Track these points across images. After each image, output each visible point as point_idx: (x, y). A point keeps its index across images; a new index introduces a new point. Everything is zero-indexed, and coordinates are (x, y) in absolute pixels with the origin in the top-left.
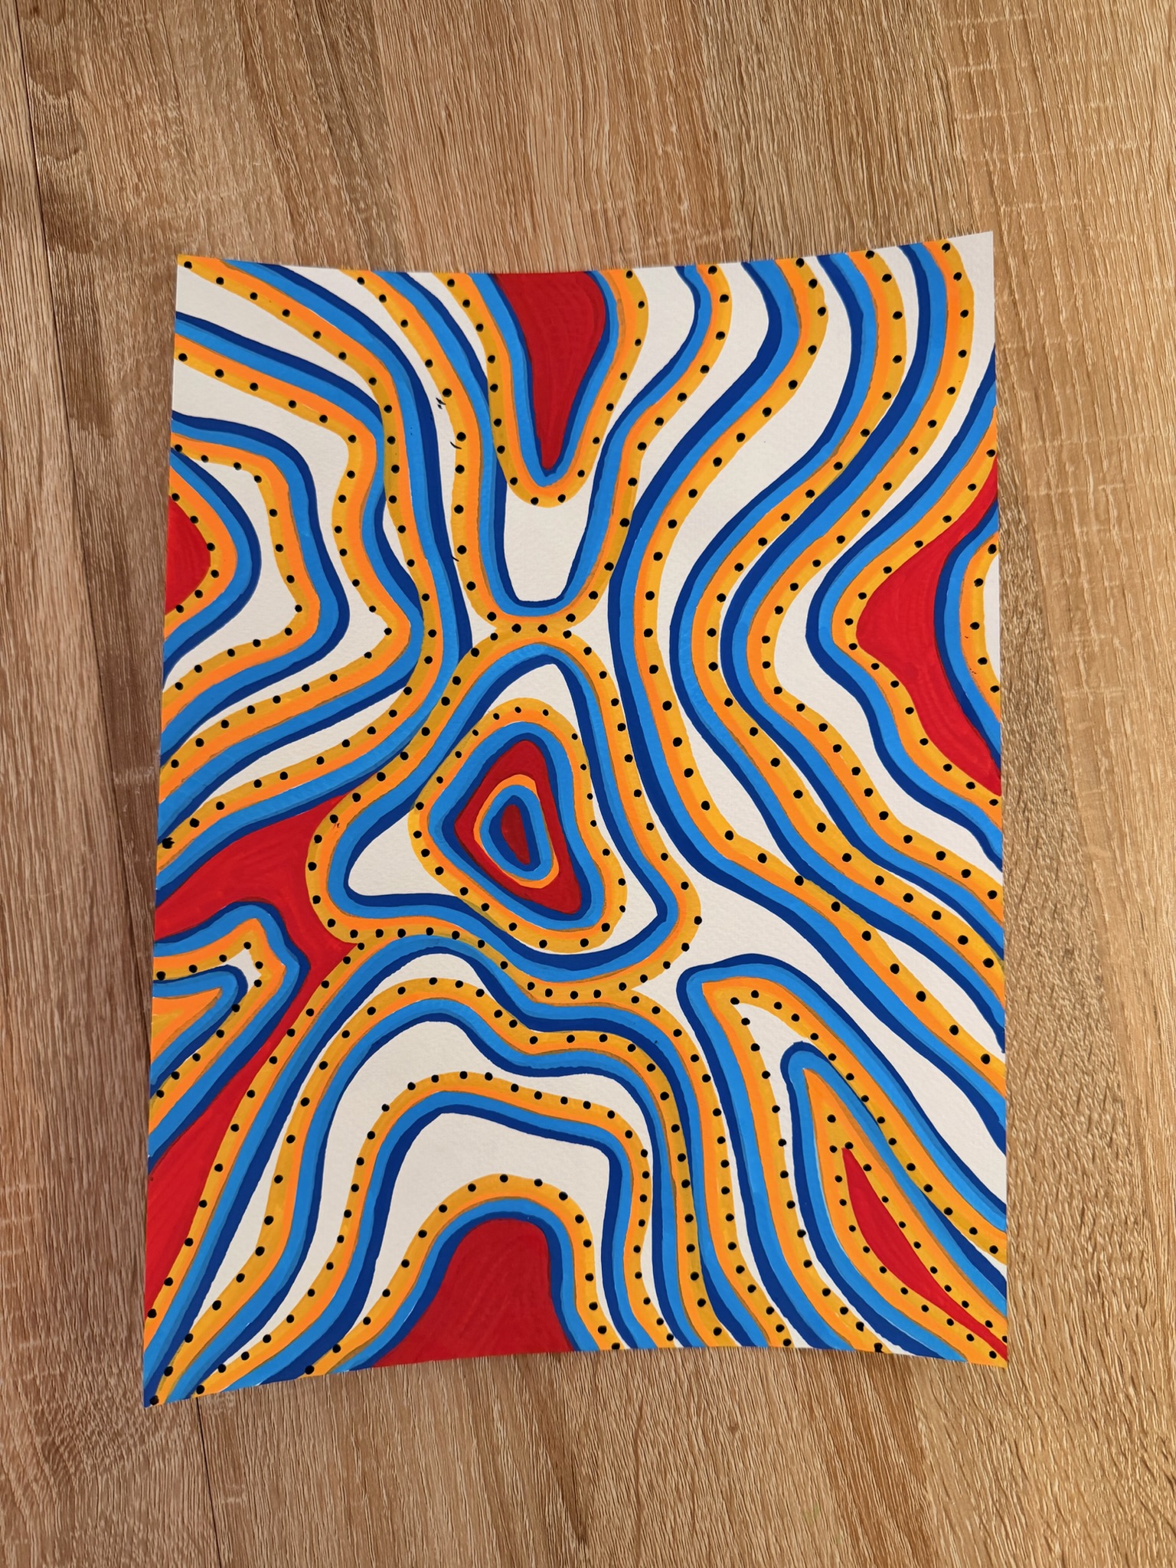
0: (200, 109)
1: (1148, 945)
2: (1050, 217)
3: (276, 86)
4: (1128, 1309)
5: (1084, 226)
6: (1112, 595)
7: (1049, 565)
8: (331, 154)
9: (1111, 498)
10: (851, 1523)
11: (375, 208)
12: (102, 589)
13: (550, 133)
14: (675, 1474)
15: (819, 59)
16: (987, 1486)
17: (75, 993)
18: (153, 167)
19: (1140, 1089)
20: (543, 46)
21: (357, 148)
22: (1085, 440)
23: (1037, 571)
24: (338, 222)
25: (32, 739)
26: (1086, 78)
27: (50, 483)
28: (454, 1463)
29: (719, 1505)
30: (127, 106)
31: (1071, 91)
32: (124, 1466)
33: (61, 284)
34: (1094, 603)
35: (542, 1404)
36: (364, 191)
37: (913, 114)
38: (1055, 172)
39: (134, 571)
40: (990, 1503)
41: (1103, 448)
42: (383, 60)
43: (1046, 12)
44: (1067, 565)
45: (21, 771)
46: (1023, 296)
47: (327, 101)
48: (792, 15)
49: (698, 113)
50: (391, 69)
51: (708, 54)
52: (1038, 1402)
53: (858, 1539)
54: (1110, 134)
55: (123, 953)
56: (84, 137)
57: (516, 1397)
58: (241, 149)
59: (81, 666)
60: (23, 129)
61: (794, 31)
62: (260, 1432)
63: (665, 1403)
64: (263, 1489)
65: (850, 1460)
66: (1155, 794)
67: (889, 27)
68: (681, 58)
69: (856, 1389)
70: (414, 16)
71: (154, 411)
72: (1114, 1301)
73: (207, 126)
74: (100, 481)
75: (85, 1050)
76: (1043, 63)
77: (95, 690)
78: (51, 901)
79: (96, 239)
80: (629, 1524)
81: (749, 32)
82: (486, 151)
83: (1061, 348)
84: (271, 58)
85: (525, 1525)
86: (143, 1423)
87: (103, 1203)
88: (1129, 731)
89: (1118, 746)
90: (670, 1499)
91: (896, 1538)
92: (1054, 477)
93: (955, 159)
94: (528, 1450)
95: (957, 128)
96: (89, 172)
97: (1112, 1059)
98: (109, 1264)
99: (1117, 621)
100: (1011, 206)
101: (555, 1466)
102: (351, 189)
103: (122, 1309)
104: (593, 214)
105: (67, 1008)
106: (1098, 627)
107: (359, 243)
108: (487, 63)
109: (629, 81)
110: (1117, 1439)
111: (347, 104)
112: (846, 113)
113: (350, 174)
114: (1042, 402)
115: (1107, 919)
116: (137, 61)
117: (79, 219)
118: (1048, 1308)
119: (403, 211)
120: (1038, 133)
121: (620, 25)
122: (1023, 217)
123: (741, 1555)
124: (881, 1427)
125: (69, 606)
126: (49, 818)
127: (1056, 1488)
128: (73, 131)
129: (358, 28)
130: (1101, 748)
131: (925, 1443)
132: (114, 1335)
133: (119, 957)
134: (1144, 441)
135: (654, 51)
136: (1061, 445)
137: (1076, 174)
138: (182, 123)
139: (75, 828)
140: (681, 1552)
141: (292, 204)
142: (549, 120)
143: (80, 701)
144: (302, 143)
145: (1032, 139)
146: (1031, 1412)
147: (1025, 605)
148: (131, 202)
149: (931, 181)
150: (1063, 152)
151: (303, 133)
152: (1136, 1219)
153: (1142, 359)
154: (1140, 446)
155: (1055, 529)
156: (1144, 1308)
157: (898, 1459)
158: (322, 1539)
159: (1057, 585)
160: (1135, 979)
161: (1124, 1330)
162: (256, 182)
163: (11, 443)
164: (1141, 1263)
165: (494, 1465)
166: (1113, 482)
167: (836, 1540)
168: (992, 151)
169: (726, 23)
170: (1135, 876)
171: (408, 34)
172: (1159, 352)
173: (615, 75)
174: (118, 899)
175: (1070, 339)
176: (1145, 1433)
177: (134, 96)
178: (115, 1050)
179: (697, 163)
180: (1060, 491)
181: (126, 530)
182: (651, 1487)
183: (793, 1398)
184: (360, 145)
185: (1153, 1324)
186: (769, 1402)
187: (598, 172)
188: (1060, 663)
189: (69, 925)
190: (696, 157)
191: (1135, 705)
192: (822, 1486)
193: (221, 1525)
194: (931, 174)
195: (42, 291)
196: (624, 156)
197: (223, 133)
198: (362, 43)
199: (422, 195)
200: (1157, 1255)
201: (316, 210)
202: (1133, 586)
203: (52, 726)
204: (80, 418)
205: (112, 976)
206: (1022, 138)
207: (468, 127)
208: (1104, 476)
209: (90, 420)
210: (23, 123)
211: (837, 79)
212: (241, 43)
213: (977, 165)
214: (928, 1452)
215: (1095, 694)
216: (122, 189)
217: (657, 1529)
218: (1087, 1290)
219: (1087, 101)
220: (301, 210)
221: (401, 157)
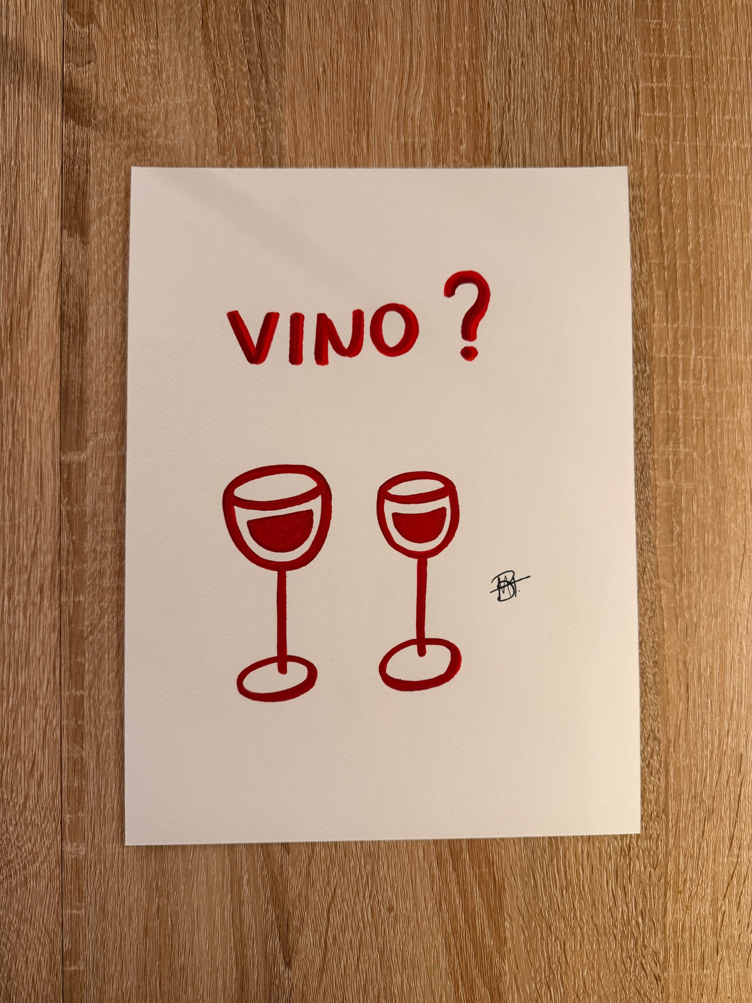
0: (170, 47)
1: (689, 645)
2: (691, 185)
3: (219, 38)
4: (645, 868)
5: (711, 193)
6: (697, 425)
7: (660, 401)
8: (248, 86)
9: (704, 364)
10: (456, 979)
11: (270, 122)
12: (69, 338)
13: (386, 90)
14: (351, 933)
15: (560, 66)
16: (543, 966)
17: (19, 586)
18: (136, 79)
19: (672, 734)
20: (389, 35)
21: (264, 84)
22: (693, 326)
23: (651, 404)
24: (246, 128)
25: (13, 425)
26: (725, 100)
27: (46, 268)
28: (215, 908)
29: (375, 956)
30: (125, 38)
31: (715, 107)
32: (11, 882)
33: (69, 144)
34: (685, 428)
35: (274, 879)
36: (265, 111)
37: (614, 108)
38: (697, 157)
39: (90, 329)
40: (543, 977)
41: (704, 333)
42: (288, 31)
43: (706, 55)
44: (671, 402)
45: (4, 444)
46: (667, 231)
47: (250, 51)
48: (547, 36)
49: (480, 90)
50: (292, 37)
51: (491, 54)
52: (581, 919)
53: (458, 988)
54: (736, 137)
55: (52, 565)
56: (95, 54)
57: (259, 872)
58: (192, 74)
59: (50, 384)
60: (58, 44)
61: (547, 46)
62: (98, 872)
63: (350, 888)
64: (95, 908)
65: (460, 938)
66: (706, 552)
67: (607, 52)
68: (474, 54)
69: (469, 896)
70: (311, 6)
71: (117, 231)
72: (637, 863)
73: (173, 57)
74: (77, 270)
75: (21, 622)
76: (700, 87)
77: (57, 400)
78: (12, 527)
79: (95, 119)
80: (318, 960)
81: (519, 44)
82: (344, 96)
83: (686, 267)
84: (219, 20)
85: (254, 952)
86: (26, 857)
87: (19, 718)
88: (695, 511)
89: (687, 519)
90: (346, 948)
91: (482, 990)
92: (670, 347)
93: (636, 140)
94: (262, 906)
95: (640, 120)
96: (96, 76)
97: (656, 713)
98: (18, 756)
99: (697, 441)
100: (667, 174)
101: (277, 918)
102: (257, 109)
103: (23, 785)
104: (406, 144)
105: (13, 594)
106: (685, 444)
107: (257, 143)
108: (352, 41)
109: (439, 64)
110: (627, 948)
111: (262, 55)
112: (572, 102)
113: (258, 99)
114: (670, 299)
115: (665, 626)
116: (135, 11)
117: (85, 105)
118: (596, 861)
119: (288, 128)
120: (690, 131)
121: (439, 29)
122: (674, 182)
123: (385, 988)
124: (482, 922)
125: (48, 345)
126: (17, 476)
127: (585, 973)
128: (89, 49)
129: (275, 8)
130: (676, 520)
131: (508, 934)
132: (16, 800)
133: (50, 567)
134: (730, 332)
135: (457, 47)
136: (678, 328)
137: (710, 159)
138: (157, 54)
139: (33, 484)
140: (348, 982)
141: (219, 112)
142: (386, 82)
143: (46, 405)
144: (231, 76)
145: (686, 134)
146: (576, 924)
147: (641, 424)
148: (119, 99)
149: (620, 152)
150: (704, 144)
151: (232, 70)
152: (657, 814)
153: (735, 281)
154: (727, 335)
155: (667, 379)
156: (655, 869)
157: (490, 942)
158: (128, 943)
159: (663, 414)
160: (678, 665)
161: (641, 882)
162: (199, 97)
163: (25, 239)
164: (657, 841)
165: (240, 912)
166: (707, 354)
167: (445, 987)
168: (660, 138)
169: (505, 36)
170: (686, 602)
171: (306, 17)
172: (746, 277)
173: (432, 59)
174: (54, 532)
175: (692, 262)
176: (645, 947)
177: (130, 33)
178: (40, 624)
179: (475, 120)
180: (673, 356)
181: (89, 303)
182: (335, 938)
183: (430, 896)
184: (267, 82)
185: (659, 880)
186: (415, 897)
187: (413, 118)
188: (658, 463)
189: (21, 544)
190: (475, 118)
191: (701, 496)
192: (441, 952)
193: (66, 926)
194: (620, 148)
195: (57, 147)
196: (430, 110)
197: (182, 63)
198: (276, 17)
199: (301, 119)
200: (668, 838)
201: (234, 119)
202: (711, 421)
203: (27, 419)
204: (70, 229)
205: (44, 579)
206: (679, 132)
207: (335, 80)
208: (702, 350)
209: (76, 231)
210: (59, 40)
211: (570, 80)
212: (201, 8)
213: (650, 146)
214: (509, 941)
215: (677, 485)
216: (115, 90)
217: (335, 966)
218: (621, 854)
219: (724, 114)
220: (224, 118)
221: (291, 93)
